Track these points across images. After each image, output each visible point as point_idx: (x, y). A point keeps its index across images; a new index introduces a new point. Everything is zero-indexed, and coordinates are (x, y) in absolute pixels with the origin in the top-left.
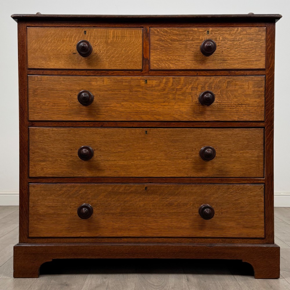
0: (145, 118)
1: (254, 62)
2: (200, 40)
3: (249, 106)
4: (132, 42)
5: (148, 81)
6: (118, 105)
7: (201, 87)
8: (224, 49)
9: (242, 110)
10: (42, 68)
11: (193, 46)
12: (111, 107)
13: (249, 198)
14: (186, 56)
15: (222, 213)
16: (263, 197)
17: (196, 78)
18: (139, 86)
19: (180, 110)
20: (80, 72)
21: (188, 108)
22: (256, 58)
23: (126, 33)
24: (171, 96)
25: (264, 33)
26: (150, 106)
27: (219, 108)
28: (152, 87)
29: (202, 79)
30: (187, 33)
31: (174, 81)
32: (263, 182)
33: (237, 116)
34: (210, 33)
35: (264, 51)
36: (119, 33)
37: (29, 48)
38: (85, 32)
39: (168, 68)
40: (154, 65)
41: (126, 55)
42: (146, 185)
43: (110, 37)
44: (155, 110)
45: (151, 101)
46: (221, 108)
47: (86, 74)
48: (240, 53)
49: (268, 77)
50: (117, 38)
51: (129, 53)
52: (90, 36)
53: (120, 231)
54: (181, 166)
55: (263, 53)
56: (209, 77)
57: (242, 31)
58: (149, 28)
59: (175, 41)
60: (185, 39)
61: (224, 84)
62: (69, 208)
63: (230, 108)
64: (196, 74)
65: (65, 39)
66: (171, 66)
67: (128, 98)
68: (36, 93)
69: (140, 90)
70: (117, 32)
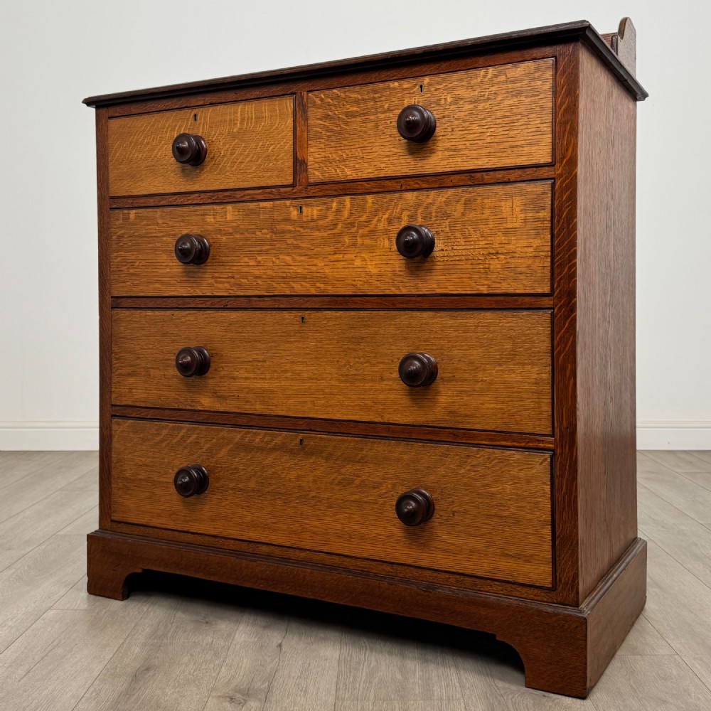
0: (299, 288)
1: (525, 149)
3: (513, 257)
4: (274, 127)
5: (304, 209)
6: (252, 263)
7: (408, 216)
8: (456, 122)
9: (499, 266)
10: (131, 194)
11: (391, 122)
12: (239, 268)
13: (515, 483)
14: (377, 148)
15: (454, 515)
16: (547, 485)
17: (397, 195)
18: (287, 220)
19: (366, 270)
20: (189, 198)
21: (382, 266)
22: (530, 138)
23: (264, 110)
24: (347, 239)
25: (549, 74)
26: (310, 264)
27: (448, 263)
28: (312, 220)
29: (410, 197)
30: (379, 95)
31: (352, 206)
32: (550, 446)
33: (486, 282)
34: (425, 89)
35: (549, 118)
36: (251, 112)
37: (110, 156)
38: (195, 115)
39: (342, 178)
40: (315, 174)
41: (264, 156)
42: (300, 435)
43: (236, 122)
44: (319, 271)
45: (309, 253)
46: (451, 263)
47: (199, 202)
48: (492, 130)
49: (562, 183)
50: (247, 123)
51: (269, 151)
52: (204, 125)
53: (253, 529)
54: (370, 396)
55: (545, 125)
56: (425, 193)
57: (496, 76)
58: (305, 93)
59: (355, 117)
60: (373, 110)
61: (458, 205)
62: (171, 471)
63: (470, 262)
64: (399, 187)
66: (348, 172)
67: (269, 247)
68: (121, 244)
69: (290, 228)
70: (248, 108)
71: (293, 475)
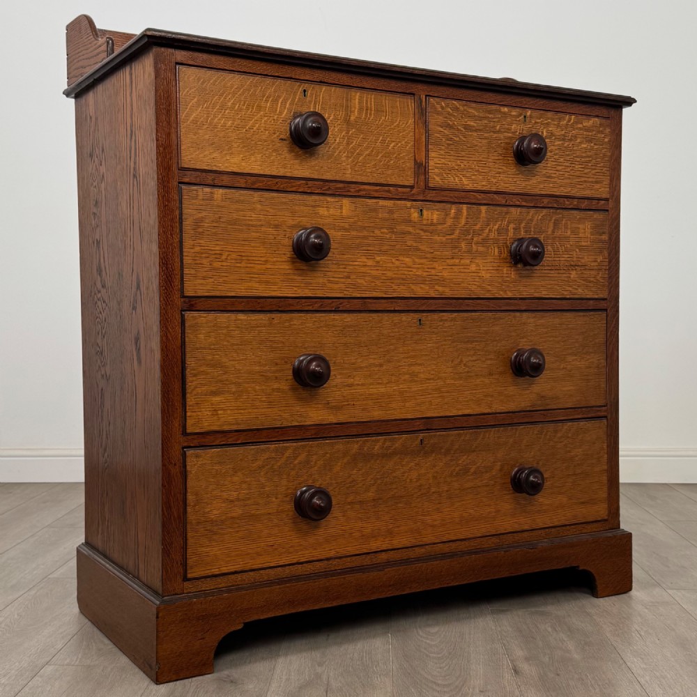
0: (421, 291)
1: (594, 185)
2: (513, 133)
3: (585, 269)
4: (395, 124)
5: (425, 212)
6: (370, 263)
7: (513, 228)
9: (576, 276)
10: (214, 168)
11: (501, 143)
12: (356, 267)
14: (490, 163)
16: (605, 443)
17: (504, 209)
18: (408, 221)
19: (480, 274)
20: (294, 184)
21: (492, 271)
22: (597, 177)
23: (384, 104)
24: (463, 245)
25: (608, 131)
26: (429, 266)
28: (432, 224)
29: (514, 212)
30: (492, 116)
31: (468, 215)
33: (569, 289)
34: (528, 120)
35: (608, 164)
36: (371, 102)
37: (182, 116)
38: (305, 91)
39: (459, 187)
40: (435, 179)
41: (384, 152)
42: (421, 435)
43: (353, 109)
44: (438, 274)
45: (428, 256)
47: (306, 190)
48: (574, 165)
49: (612, 215)
50: (366, 113)
51: (390, 148)
52: (315, 103)
54: (481, 391)
55: (606, 169)
56: (526, 210)
57: (576, 123)
58: (425, 97)
59: (472, 131)
60: (487, 129)
61: (550, 224)
62: (274, 499)
63: (558, 271)
64: (504, 202)
65: (263, 104)
66: (465, 181)
67: (388, 247)
68: (200, 230)
69: (411, 229)
70: (367, 98)
71: (414, 475)
